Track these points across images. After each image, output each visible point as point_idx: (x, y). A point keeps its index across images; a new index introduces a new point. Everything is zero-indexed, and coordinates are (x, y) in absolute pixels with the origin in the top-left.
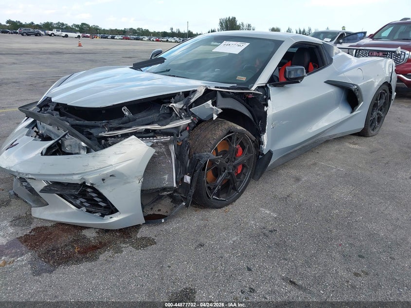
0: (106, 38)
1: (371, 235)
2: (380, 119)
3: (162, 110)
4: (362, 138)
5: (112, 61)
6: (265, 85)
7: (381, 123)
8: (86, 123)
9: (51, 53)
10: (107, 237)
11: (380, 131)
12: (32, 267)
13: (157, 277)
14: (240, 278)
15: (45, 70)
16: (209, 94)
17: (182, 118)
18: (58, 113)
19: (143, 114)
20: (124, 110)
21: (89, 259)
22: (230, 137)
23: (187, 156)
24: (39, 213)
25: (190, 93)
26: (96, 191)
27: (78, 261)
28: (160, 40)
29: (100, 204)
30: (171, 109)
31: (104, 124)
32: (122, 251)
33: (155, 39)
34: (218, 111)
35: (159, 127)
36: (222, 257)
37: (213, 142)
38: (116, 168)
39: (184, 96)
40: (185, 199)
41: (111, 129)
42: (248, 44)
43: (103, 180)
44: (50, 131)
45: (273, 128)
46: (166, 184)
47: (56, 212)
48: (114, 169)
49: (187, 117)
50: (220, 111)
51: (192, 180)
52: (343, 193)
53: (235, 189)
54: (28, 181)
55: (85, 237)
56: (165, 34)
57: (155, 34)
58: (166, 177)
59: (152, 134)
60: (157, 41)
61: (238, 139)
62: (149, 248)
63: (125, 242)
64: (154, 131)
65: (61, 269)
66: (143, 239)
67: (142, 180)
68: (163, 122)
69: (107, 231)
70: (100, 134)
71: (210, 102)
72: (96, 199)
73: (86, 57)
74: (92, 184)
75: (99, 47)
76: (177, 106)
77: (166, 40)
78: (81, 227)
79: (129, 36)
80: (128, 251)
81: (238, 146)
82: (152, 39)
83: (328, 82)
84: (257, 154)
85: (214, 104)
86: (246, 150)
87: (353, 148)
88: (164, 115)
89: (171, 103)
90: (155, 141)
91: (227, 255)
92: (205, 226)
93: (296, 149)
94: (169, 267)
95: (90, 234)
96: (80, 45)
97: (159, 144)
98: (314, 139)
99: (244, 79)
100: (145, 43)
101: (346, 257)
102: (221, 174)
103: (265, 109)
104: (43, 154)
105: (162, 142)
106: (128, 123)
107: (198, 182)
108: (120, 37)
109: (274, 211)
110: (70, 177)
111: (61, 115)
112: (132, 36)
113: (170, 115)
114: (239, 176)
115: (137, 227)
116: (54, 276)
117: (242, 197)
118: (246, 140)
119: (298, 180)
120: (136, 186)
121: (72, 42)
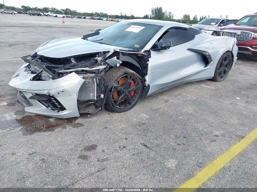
0: (80, 18)
1: (195, 129)
2: (225, 72)
3: (92, 61)
4: (214, 82)
5: (81, 33)
6: (149, 50)
7: (226, 74)
8: (53, 65)
9: (46, 27)
10: (60, 122)
11: (226, 79)
12: (23, 132)
13: (81, 139)
14: (120, 142)
15: (41, 37)
16: (116, 54)
17: (101, 65)
18: (40, 60)
19: (82, 62)
20: (72, 60)
21: (50, 130)
22: (126, 76)
23: (102, 85)
24: (28, 109)
25: (106, 52)
26: (55, 99)
27: (45, 131)
28: (113, 20)
29: (58, 106)
30: (96, 60)
31: (61, 67)
32: (66, 128)
33: (110, 20)
34: (120, 62)
35: (89, 69)
36: (114, 133)
37: (116, 78)
38: (65, 88)
39: (103, 54)
40: (101, 106)
41: (65, 69)
42: (144, 27)
43: (58, 93)
44: (36, 69)
45: (152, 73)
46: (91, 98)
47: (37, 109)
48: (63, 88)
49: (104, 65)
50: (121, 62)
51: (104, 96)
52: (189, 109)
53: (129, 103)
54: (23, 93)
55: (49, 121)
56: (117, 17)
57: (111, 17)
58: (92, 94)
59: (85, 72)
60: (112, 21)
61: (131, 77)
62: (80, 127)
63: (68, 125)
64: (86, 71)
65: (36, 133)
66: (78, 123)
67: (78, 94)
68: (91, 67)
69: (61, 119)
70: (59, 71)
71: (115, 57)
72: (55, 103)
73: (66, 30)
74: (53, 95)
75: (75, 24)
76: (99, 59)
77: (117, 20)
78: (49, 117)
79: (94, 17)
80: (69, 129)
81: (131, 81)
82: (108, 20)
83: (189, 50)
84: (143, 86)
85: (118, 58)
86: (136, 84)
87: (206, 88)
88: (93, 63)
89: (97, 57)
90: (86, 76)
91: (117, 133)
92: (110, 120)
93: (168, 85)
94: (88, 136)
95: (52, 120)
96: (63, 22)
97: (89, 78)
98: (181, 81)
99: (138, 46)
100: (104, 22)
101: (177, 137)
102: (121, 95)
103: (148, 62)
104: (31, 80)
105: (90, 77)
106: (74, 66)
107: (108, 97)
108: (89, 17)
109: (148, 115)
110: (43, 91)
111: (42, 61)
112: (96, 17)
113: (96, 63)
114: (132, 97)
115: (76, 118)
116: (33, 136)
117: (134, 108)
118: (136, 78)
119: (167, 101)
120: (75, 97)
121: (59, 21)
